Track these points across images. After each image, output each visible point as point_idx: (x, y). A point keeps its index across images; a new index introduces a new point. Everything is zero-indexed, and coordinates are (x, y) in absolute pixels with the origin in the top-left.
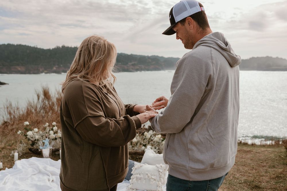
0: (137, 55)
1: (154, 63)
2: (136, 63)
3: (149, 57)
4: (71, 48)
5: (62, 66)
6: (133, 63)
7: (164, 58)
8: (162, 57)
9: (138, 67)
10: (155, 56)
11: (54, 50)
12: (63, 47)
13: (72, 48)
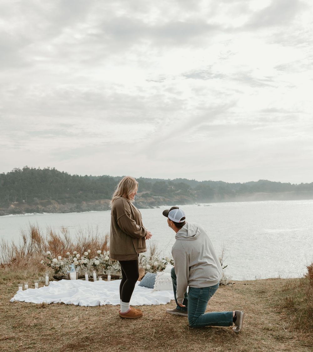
0: (150, 179)
1: (180, 191)
2: (148, 192)
3: (170, 182)
4: (39, 171)
5: (24, 201)
6: (145, 193)
7: (197, 182)
8: (193, 181)
9: (153, 200)
10: (180, 179)
11: (11, 175)
12: (26, 170)
13: (41, 170)
